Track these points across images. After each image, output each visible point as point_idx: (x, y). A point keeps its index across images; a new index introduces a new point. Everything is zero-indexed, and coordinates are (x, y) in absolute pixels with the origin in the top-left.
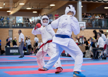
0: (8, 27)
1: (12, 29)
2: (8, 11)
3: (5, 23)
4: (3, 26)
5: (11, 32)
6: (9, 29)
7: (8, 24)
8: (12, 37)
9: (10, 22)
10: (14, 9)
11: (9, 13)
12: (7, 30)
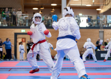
0: (99, 28)
1: (103, 30)
2: (97, 9)
3: (95, 23)
4: (93, 26)
5: (102, 34)
6: (100, 30)
7: (98, 24)
8: (103, 39)
9: (101, 22)
10: (105, 6)
11: (98, 11)
12: (97, 31)
